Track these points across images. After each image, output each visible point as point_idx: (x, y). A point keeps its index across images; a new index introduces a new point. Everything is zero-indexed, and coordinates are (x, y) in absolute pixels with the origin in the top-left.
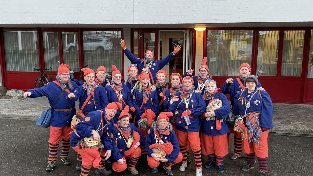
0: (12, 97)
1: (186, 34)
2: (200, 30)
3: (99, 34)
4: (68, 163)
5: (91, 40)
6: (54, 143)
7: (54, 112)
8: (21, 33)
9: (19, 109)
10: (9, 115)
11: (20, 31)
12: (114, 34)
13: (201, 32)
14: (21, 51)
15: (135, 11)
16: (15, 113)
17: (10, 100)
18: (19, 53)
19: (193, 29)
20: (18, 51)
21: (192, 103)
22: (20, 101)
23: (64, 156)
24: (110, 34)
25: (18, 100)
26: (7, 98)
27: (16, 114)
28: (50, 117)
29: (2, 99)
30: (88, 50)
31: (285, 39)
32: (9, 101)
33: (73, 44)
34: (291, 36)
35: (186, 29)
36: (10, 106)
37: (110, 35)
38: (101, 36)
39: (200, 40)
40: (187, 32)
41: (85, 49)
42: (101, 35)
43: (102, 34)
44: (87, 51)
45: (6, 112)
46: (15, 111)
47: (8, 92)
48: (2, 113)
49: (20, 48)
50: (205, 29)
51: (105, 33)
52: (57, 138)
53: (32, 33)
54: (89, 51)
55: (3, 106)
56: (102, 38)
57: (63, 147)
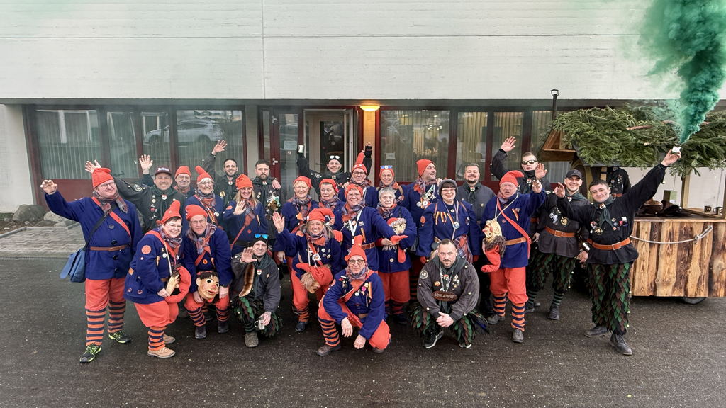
0: (56, 223)
1: (348, 115)
2: (370, 110)
3: (199, 114)
4: (127, 340)
5: (188, 126)
6: (95, 309)
7: (91, 252)
8: (65, 114)
9: (68, 242)
10: (52, 254)
11: (62, 111)
12: (225, 115)
13: (371, 112)
14: (64, 144)
15: (267, 78)
16: (62, 249)
17: (52, 227)
18: (60, 148)
19: (359, 108)
20: (60, 144)
21: (361, 227)
22: (69, 229)
23: (117, 330)
24: (219, 114)
25: (67, 228)
26: (46, 225)
27: (65, 251)
28: (83, 264)
29: (38, 226)
30: (185, 141)
31: (496, 125)
32: (51, 229)
33: (158, 132)
34: (504, 121)
35: (348, 108)
36: (53, 239)
37: (218, 117)
38: (203, 119)
39: (369, 124)
40: (351, 112)
41: (180, 141)
42: (203, 117)
43: (204, 115)
44: (184, 144)
45: (46, 248)
46: (63, 247)
47: (47, 214)
48: (39, 251)
49: (64, 139)
50: (377, 108)
51: (210, 114)
52: (100, 299)
53: (85, 114)
54: (187, 143)
55: (41, 239)
56: (205, 121)
57: (112, 314)
